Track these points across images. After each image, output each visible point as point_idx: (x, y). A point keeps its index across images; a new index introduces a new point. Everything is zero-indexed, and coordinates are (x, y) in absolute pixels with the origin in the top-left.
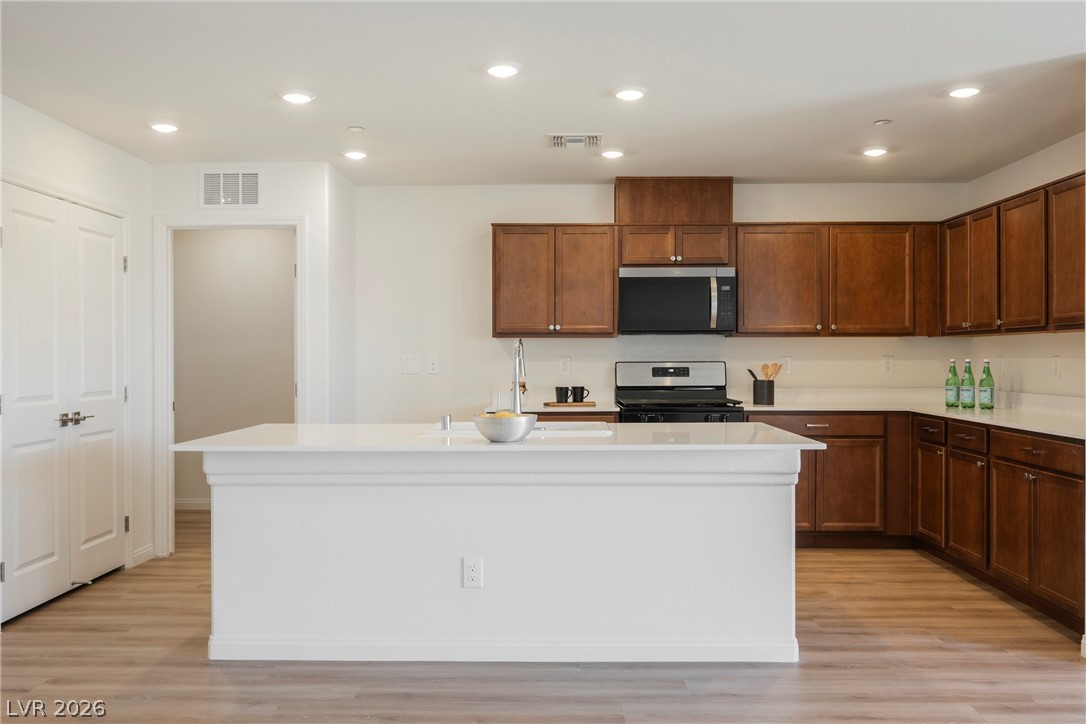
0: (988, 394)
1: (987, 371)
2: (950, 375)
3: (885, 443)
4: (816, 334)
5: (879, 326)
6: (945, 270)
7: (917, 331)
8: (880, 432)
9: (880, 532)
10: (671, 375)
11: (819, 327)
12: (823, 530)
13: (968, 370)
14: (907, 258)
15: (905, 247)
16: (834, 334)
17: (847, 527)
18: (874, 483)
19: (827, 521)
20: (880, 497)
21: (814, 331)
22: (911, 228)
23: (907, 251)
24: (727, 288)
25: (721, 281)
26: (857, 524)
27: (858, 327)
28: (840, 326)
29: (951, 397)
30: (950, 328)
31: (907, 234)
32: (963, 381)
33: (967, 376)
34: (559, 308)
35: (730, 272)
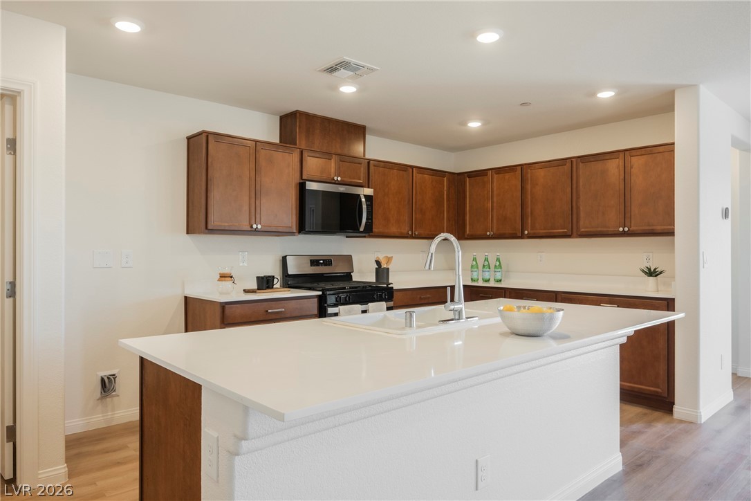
1: (498, 260)
2: (474, 263)
5: (434, 233)
10: (321, 265)
11: (410, 232)
13: (487, 260)
14: (445, 192)
15: (444, 186)
16: (415, 237)
21: (408, 235)
22: (447, 175)
23: (445, 188)
24: (369, 203)
27: (426, 233)
31: (445, 179)
32: (484, 266)
33: (486, 263)
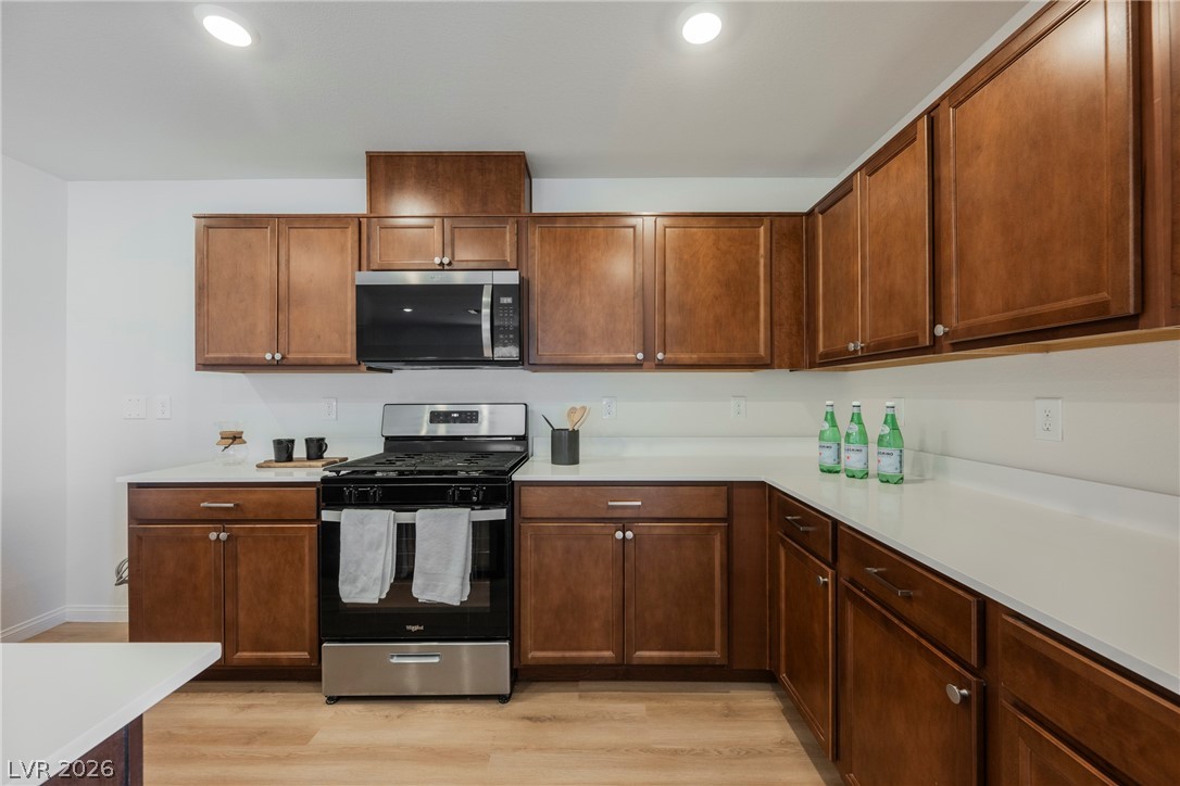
0: (894, 459)
2: (827, 425)
3: (729, 530)
4: (637, 366)
5: (722, 355)
6: (815, 279)
7: (776, 362)
8: (721, 512)
9: (722, 666)
10: (455, 420)
11: (640, 356)
12: (635, 662)
13: (857, 418)
14: (762, 261)
15: (758, 246)
16: (662, 366)
17: (671, 658)
18: (712, 590)
19: (639, 650)
20: (722, 613)
21: (634, 362)
22: (767, 221)
24: (509, 300)
25: (498, 290)
26: (687, 654)
27: (695, 356)
28: (668, 355)
29: (829, 458)
30: (825, 355)
31: (762, 230)
32: (848, 435)
33: (855, 427)
34: (283, 330)
35: (511, 278)
